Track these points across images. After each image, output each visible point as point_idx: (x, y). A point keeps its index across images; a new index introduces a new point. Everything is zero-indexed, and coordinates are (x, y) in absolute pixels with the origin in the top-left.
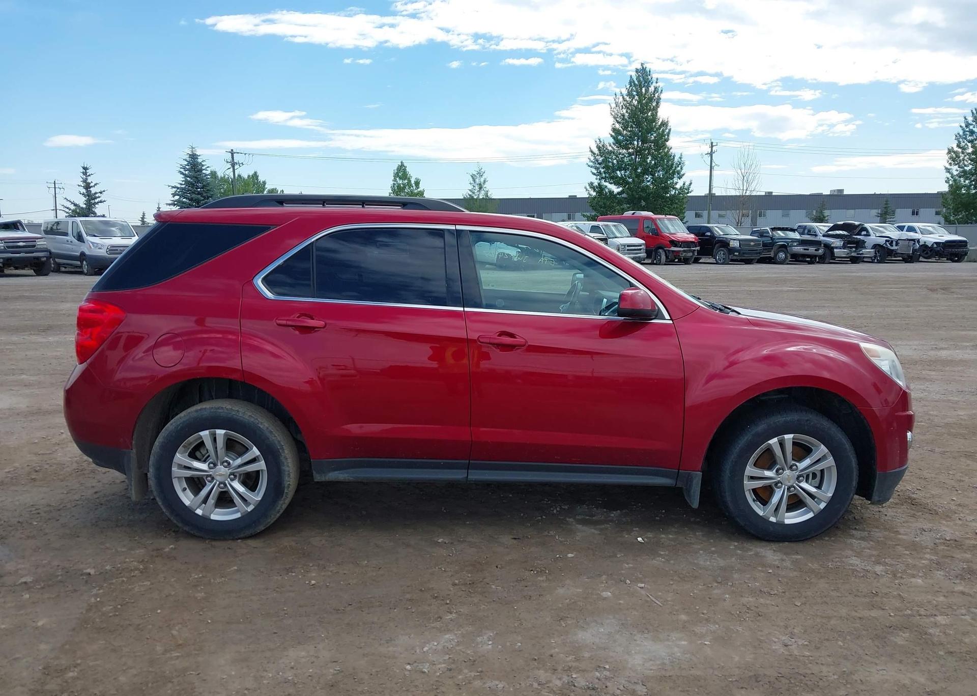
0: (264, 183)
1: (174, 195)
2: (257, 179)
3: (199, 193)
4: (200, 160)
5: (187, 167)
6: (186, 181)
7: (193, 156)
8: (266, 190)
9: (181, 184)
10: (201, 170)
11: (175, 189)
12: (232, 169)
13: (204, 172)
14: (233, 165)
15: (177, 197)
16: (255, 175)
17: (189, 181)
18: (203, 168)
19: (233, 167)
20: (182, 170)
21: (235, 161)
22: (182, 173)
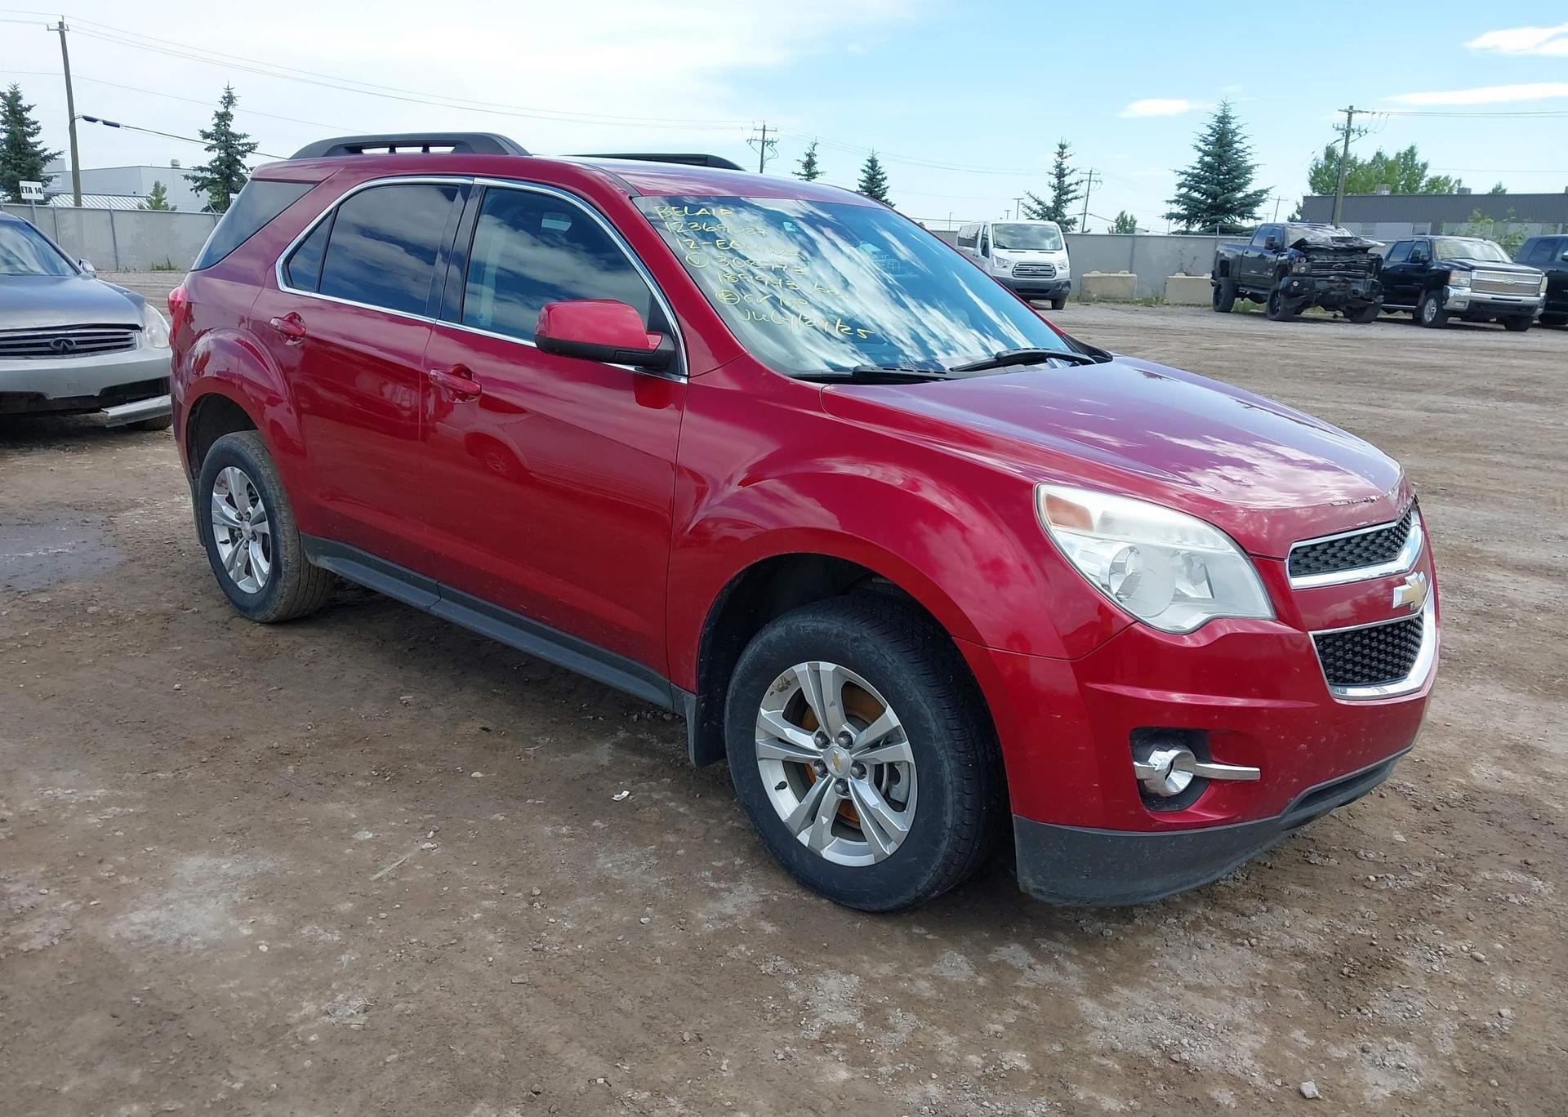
0: (1425, 166)
1: (1180, 186)
2: (1413, 159)
3: (1219, 184)
4: (1233, 126)
5: (1211, 138)
6: (1201, 161)
7: (1224, 120)
8: (1426, 179)
9: (1194, 168)
10: (1230, 144)
11: (1185, 176)
12: (1344, 141)
13: (1236, 145)
14: (1347, 134)
15: (1184, 190)
16: (1411, 153)
17: (1207, 163)
18: (1236, 139)
19: (1348, 137)
20: (1202, 145)
21: (1352, 127)
22: (1200, 150)
